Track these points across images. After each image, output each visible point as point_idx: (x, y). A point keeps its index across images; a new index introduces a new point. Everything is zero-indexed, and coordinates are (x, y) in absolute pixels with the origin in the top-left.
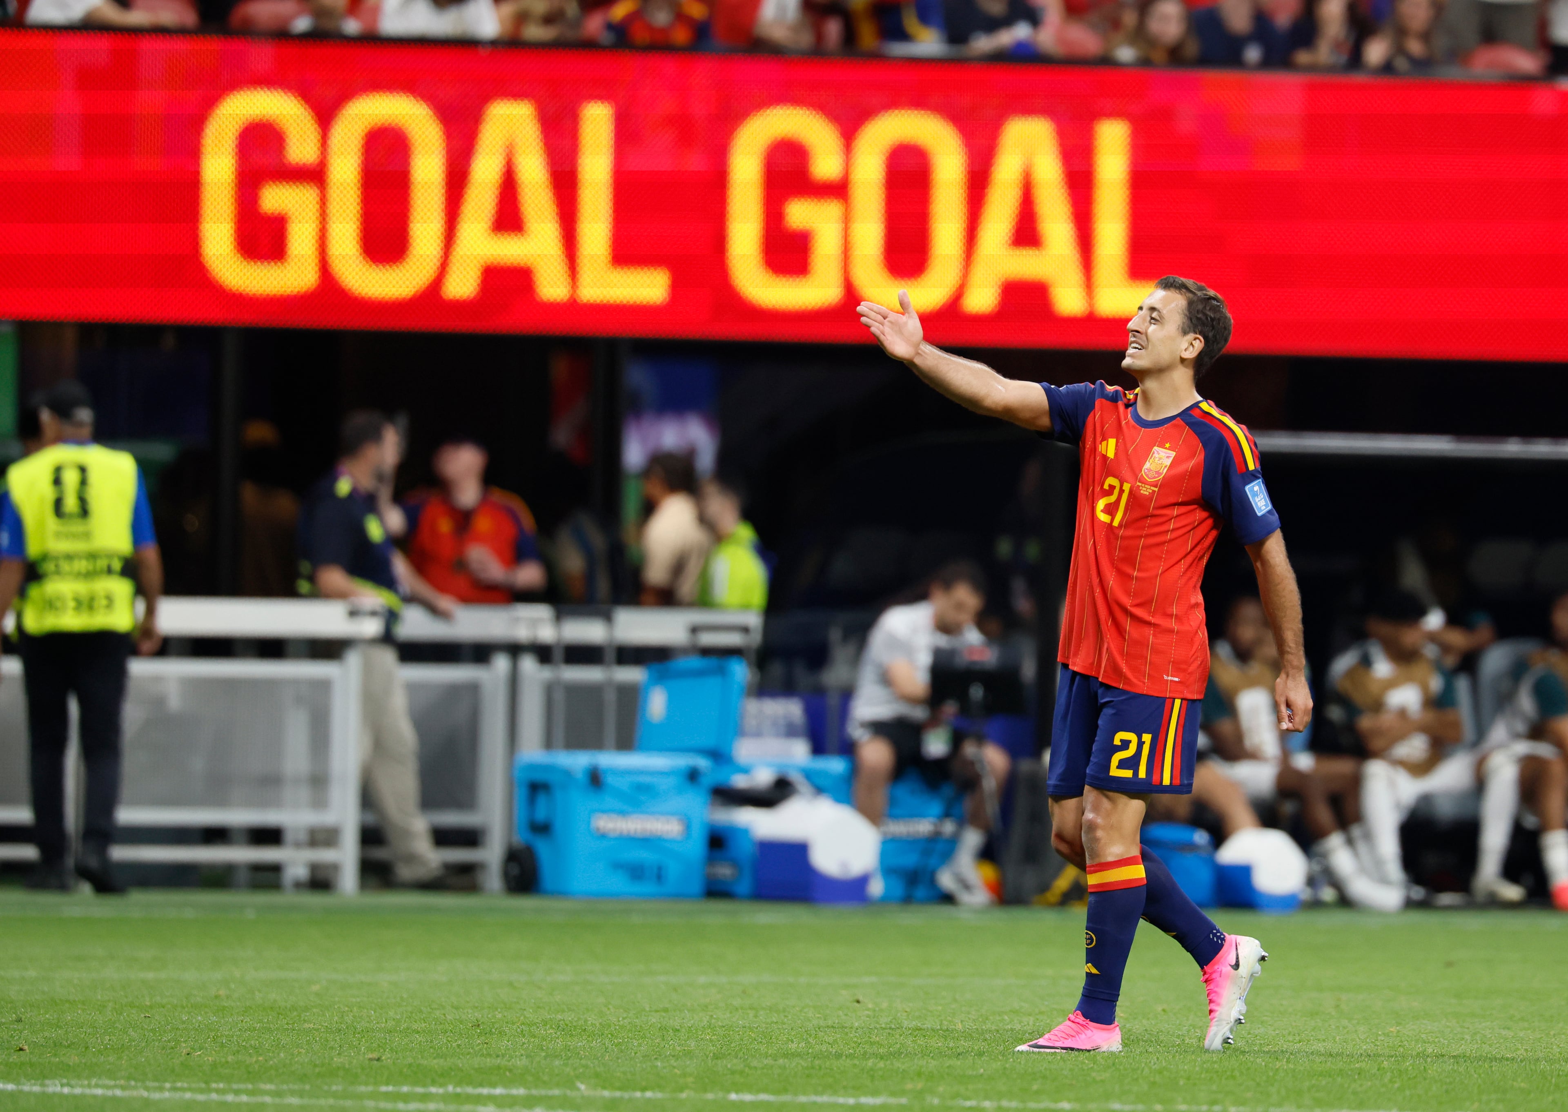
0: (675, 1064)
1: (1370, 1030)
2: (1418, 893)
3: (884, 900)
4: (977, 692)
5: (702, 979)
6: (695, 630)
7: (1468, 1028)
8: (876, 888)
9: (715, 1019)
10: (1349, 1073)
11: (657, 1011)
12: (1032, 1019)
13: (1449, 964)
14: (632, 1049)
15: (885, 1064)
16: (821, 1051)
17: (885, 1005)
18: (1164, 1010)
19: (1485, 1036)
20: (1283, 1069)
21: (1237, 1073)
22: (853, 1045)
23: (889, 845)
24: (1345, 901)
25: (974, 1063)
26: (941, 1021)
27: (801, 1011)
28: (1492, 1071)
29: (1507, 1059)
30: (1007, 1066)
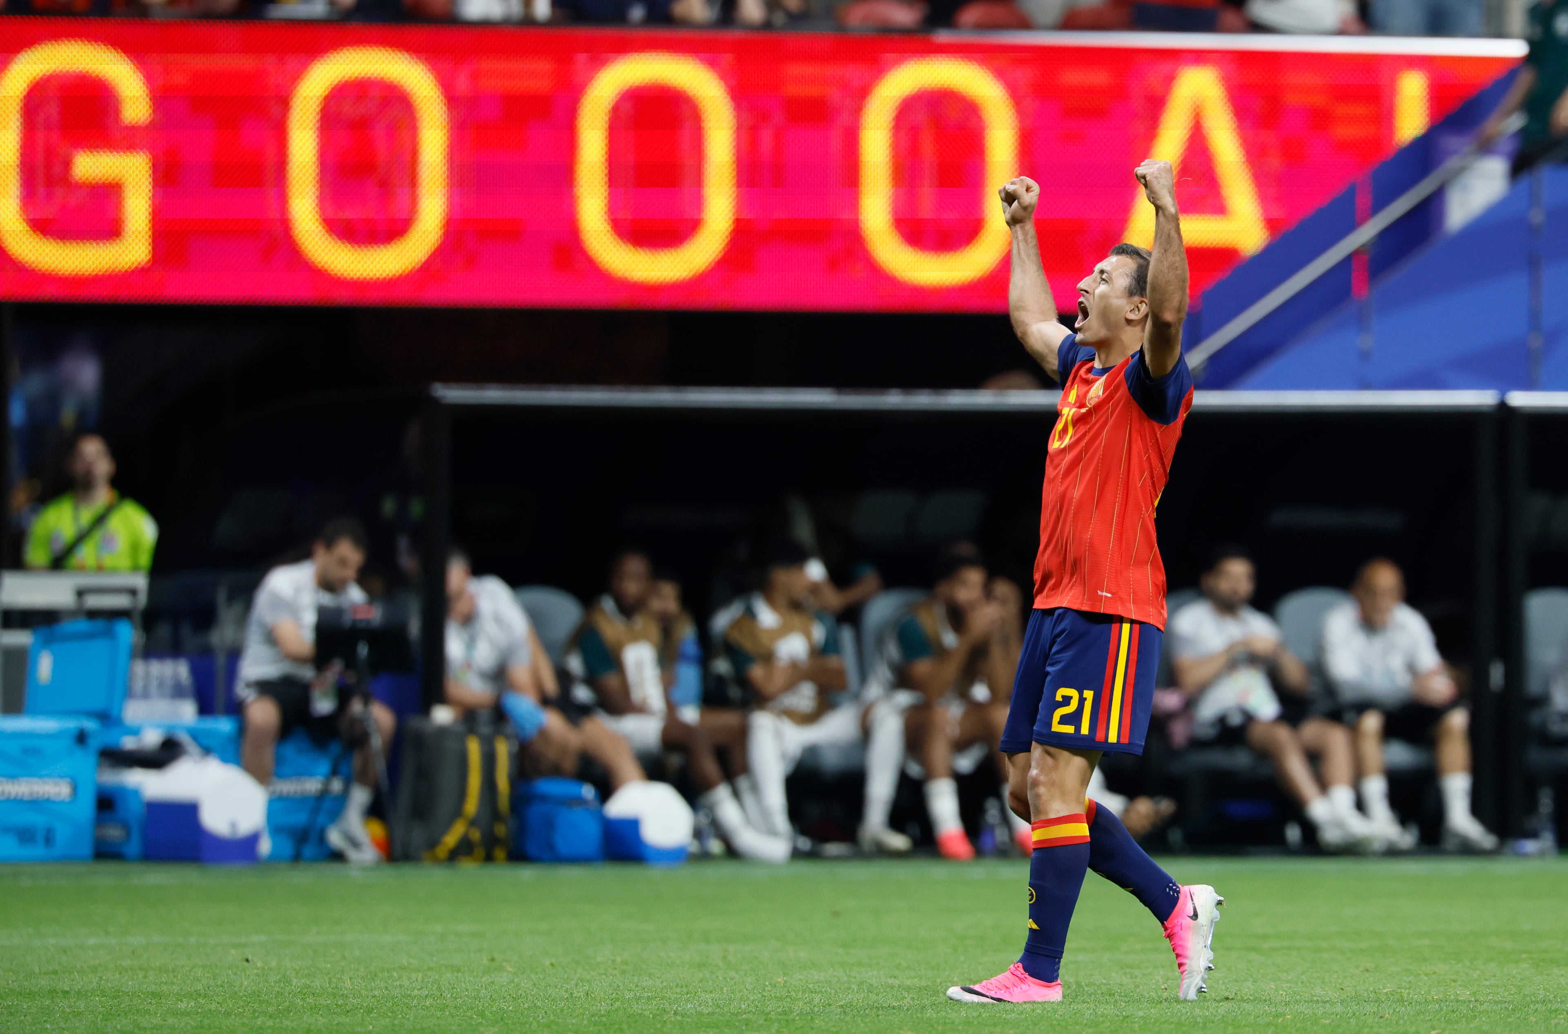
0: (64, 1026)
1: (757, 980)
2: (805, 843)
3: (274, 859)
4: (363, 650)
5: (91, 941)
6: (81, 593)
7: (855, 978)
8: (265, 846)
9: (104, 980)
10: (737, 1024)
11: (46, 973)
12: (420, 975)
13: (836, 914)
14: (22, 1012)
15: (274, 1023)
16: (210, 1010)
17: (274, 964)
18: (552, 965)
19: (871, 985)
20: (671, 1021)
21: (625, 1026)
22: (242, 1004)
23: (276, 804)
24: (732, 852)
25: (363, 1020)
26: (330, 979)
27: (190, 971)
28: (879, 1021)
29: (894, 1008)
30: (396, 1022)
